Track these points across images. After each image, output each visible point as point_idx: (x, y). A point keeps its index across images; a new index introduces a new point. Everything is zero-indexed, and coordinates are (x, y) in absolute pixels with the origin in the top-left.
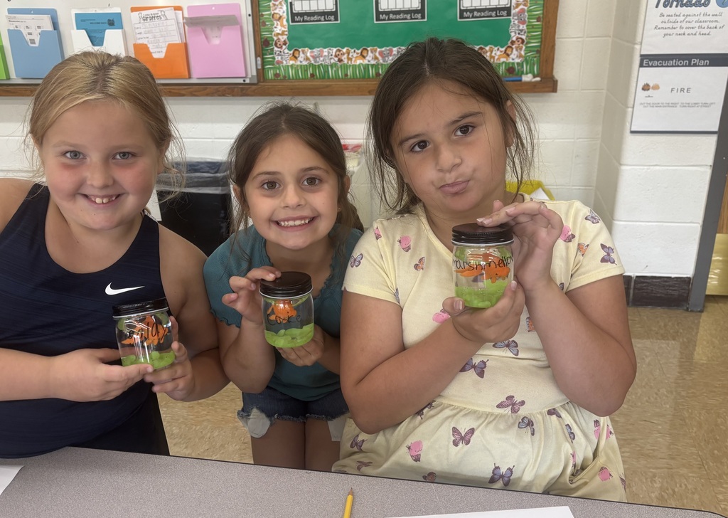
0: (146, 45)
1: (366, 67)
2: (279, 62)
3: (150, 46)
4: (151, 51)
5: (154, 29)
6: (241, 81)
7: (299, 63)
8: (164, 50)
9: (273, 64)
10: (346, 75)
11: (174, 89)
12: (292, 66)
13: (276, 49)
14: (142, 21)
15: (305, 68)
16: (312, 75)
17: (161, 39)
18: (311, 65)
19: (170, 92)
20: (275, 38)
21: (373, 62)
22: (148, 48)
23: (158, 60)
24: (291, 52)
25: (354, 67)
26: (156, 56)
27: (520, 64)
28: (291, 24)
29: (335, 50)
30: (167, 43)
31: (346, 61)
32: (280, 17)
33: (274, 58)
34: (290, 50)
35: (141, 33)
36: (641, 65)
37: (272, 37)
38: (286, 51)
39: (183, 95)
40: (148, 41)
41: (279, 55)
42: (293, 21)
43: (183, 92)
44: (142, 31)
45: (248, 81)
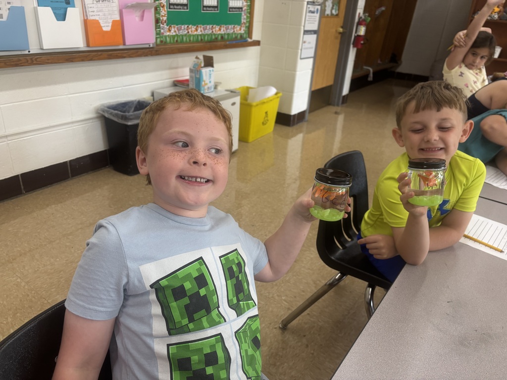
0: (98, 21)
1: (198, 35)
2: (163, 33)
3: (101, 22)
4: (102, 25)
5: (104, 9)
6: (147, 46)
7: (171, 34)
8: (110, 25)
9: (160, 35)
10: (190, 40)
11: (119, 53)
12: (168, 35)
13: (161, 25)
14: (95, 2)
15: (173, 37)
16: (177, 41)
17: (109, 17)
18: (177, 35)
19: (117, 56)
20: (161, 18)
21: (200, 33)
22: (99, 23)
23: (107, 32)
24: (168, 27)
25: (193, 35)
26: (105, 29)
27: (243, 34)
28: (169, 10)
29: (186, 26)
30: (112, 20)
31: (190, 33)
32: (164, 5)
33: (160, 31)
34: (167, 26)
35: (93, 12)
36: (304, 34)
37: (159, 18)
38: (166, 27)
39: (124, 57)
40: (99, 18)
41: (163, 29)
42: (170, 8)
43: (125, 55)
44: (95, 10)
45: (151, 46)
